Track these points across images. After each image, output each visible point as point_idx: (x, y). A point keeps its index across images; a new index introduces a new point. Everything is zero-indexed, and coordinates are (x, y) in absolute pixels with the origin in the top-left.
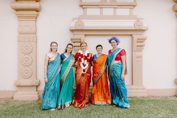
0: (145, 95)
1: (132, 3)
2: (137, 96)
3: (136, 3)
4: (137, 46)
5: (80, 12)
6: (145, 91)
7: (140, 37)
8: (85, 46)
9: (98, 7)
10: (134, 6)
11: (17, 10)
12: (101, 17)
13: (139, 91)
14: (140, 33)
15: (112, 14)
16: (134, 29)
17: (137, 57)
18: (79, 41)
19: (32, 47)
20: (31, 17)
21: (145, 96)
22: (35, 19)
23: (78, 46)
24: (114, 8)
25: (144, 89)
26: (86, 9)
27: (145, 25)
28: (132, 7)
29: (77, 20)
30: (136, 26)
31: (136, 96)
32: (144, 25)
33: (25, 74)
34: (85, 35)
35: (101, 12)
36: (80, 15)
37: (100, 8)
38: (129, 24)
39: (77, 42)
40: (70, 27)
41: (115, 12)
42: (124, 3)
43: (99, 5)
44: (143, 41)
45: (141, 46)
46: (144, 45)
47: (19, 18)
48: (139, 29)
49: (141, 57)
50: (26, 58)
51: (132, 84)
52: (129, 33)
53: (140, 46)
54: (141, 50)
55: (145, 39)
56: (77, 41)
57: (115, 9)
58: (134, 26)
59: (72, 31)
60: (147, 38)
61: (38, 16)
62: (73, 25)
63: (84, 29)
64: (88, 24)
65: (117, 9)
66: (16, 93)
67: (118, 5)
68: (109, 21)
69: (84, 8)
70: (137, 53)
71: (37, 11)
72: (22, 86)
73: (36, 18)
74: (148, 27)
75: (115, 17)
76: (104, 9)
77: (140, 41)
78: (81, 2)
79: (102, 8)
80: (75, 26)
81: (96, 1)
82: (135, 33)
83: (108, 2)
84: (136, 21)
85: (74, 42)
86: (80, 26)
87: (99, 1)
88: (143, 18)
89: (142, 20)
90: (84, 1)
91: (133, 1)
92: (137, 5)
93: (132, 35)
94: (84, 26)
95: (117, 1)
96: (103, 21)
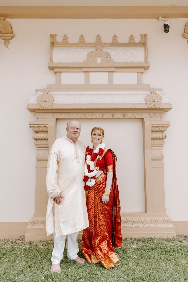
0: (172, 234)
1: (141, 63)
2: (156, 238)
3: (148, 62)
4: (152, 139)
5: (50, 79)
6: (171, 225)
7: (157, 122)
9: (80, 70)
10: (146, 69)
12: (87, 87)
13: (159, 225)
14: (158, 115)
15: (107, 83)
16: (146, 108)
17: (152, 160)
18: (44, 129)
21: (171, 237)
23: (42, 140)
25: (168, 222)
26: (60, 73)
27: (165, 101)
28: (142, 70)
29: (41, 93)
30: (148, 103)
31: (153, 237)
32: (163, 100)
34: (57, 119)
35: (87, 79)
36: (48, 85)
37: (85, 72)
38: (136, 99)
39: (40, 132)
40: (28, 105)
41: (111, 79)
42: (126, 63)
43: (82, 68)
44: (162, 129)
45: (161, 139)
46: (166, 137)
48: (154, 108)
49: (161, 159)
51: (146, 212)
52: (138, 116)
53: (157, 139)
54: (160, 147)
55: (167, 126)
56: (41, 129)
57: (110, 73)
58: (145, 102)
59: (33, 111)
60: (171, 125)
62: (33, 101)
63: (53, 108)
64: (62, 99)
65: (115, 74)
67: (116, 68)
68: (99, 95)
69: (56, 73)
70: (154, 152)
74: (170, 104)
75: (111, 87)
76: (91, 74)
77: (158, 129)
79: (89, 72)
80: (37, 103)
81: (77, 61)
82: (148, 116)
83: (98, 63)
84: (149, 94)
85: (37, 132)
86: (46, 103)
87: (82, 61)
88: (162, 89)
89: (160, 93)
90: (55, 60)
91: (142, 60)
92: (149, 67)
93: (142, 119)
94: (54, 103)
95: (115, 61)
96: (89, 95)
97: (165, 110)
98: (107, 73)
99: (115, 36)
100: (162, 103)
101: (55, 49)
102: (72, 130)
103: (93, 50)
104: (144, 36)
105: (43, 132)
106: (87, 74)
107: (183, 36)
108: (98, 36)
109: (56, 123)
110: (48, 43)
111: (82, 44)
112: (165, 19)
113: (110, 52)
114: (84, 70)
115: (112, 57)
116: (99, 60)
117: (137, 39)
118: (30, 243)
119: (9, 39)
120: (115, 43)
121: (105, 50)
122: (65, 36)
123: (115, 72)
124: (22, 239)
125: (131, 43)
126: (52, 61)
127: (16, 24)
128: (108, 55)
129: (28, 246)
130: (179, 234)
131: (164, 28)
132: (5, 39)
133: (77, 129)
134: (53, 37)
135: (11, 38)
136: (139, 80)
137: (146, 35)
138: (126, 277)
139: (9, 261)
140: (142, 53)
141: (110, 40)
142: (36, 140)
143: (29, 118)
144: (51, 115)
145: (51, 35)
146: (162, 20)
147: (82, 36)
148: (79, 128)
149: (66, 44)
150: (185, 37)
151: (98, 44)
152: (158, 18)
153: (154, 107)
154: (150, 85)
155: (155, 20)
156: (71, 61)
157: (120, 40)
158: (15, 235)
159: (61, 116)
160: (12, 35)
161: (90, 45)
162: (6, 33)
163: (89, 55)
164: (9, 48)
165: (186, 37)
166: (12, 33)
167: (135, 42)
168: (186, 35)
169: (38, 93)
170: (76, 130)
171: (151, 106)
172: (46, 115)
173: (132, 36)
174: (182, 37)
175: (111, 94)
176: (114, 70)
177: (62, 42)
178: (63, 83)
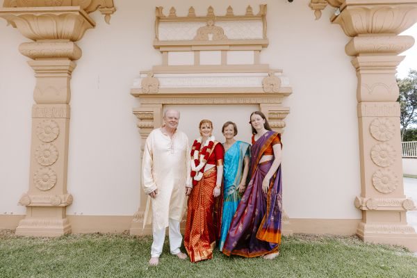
0: (288, 232)
1: (259, 40)
3: (267, 39)
5: (155, 58)
7: (275, 108)
8: (209, 128)
9: (189, 49)
10: (265, 46)
11: (35, 57)
12: (197, 68)
14: (277, 100)
15: (219, 63)
16: (263, 92)
18: (149, 117)
19: (58, 129)
20: (59, 71)
21: (286, 235)
22: (67, 75)
23: (147, 128)
24: (222, 50)
26: (166, 53)
27: (285, 83)
28: (260, 48)
29: (146, 75)
30: (265, 86)
32: (282, 83)
33: (42, 182)
34: (163, 105)
35: (197, 59)
36: (154, 67)
37: (194, 51)
38: (252, 82)
39: (145, 119)
40: (132, 89)
41: (224, 59)
42: (242, 40)
43: (191, 46)
44: (281, 116)
45: (279, 127)
46: (285, 126)
47: (37, 73)
48: (272, 92)
50: (46, 150)
52: (253, 101)
53: (275, 127)
55: (287, 113)
56: (146, 117)
57: (224, 52)
58: (261, 86)
59: (137, 96)
60: (291, 111)
61: (74, 68)
62: (137, 85)
63: (158, 93)
64: (169, 83)
65: (228, 53)
66: (22, 221)
67: (230, 45)
68: (210, 77)
69: (162, 52)
71: (72, 59)
72: (35, 207)
73: (70, 73)
74: (290, 88)
75: (224, 68)
76: (201, 53)
77: (276, 116)
78: (156, 40)
79: (199, 51)
80: (141, 87)
81: (186, 38)
82: (266, 100)
83: (209, 40)
84: (267, 76)
85: (141, 119)
86: (150, 87)
87: (192, 38)
88: (282, 70)
89: (280, 74)
90: (162, 38)
91: (261, 36)
92: (268, 44)
93: (259, 104)
94: (160, 87)
95: (229, 37)
96: (198, 77)
97: (286, 95)
98: (220, 52)
99: (230, 8)
100: (281, 86)
101: (161, 25)
102: (170, 120)
103: (204, 25)
104: (264, 7)
105: (148, 119)
106: (197, 53)
107: (310, 5)
108: (211, 8)
109: (162, 110)
110: (153, 17)
111: (191, 18)
113: (222, 27)
114: (194, 48)
115: (225, 33)
116: (210, 37)
117: (256, 11)
118: (135, 237)
119: (109, 14)
120: (230, 17)
121: (217, 24)
122: (173, 8)
123: (229, 50)
124: (126, 234)
125: (249, 16)
126: (158, 40)
128: (221, 31)
129: (133, 241)
130: (298, 232)
132: (106, 14)
133: (175, 118)
134: (159, 12)
135: (111, 12)
136: (257, 59)
137: (266, 5)
140: (261, 28)
141: (224, 13)
142: (141, 128)
143: (134, 103)
144: (156, 101)
145: (157, 8)
147: (192, 8)
148: (177, 117)
149: (173, 18)
151: (210, 18)
154: (268, 65)
156: (178, 38)
157: (236, 12)
158: (120, 229)
159: (168, 102)
160: (113, 9)
161: (200, 19)
162: (107, 8)
163: (200, 31)
164: (109, 24)
165: (313, 8)
166: (113, 6)
167: (252, 15)
168: (312, 4)
169: (143, 76)
170: (174, 120)
171: (269, 90)
172: (151, 101)
173: (249, 8)
174: (308, 7)
175: (224, 77)
176: (227, 48)
177: (169, 16)
178: (170, 64)
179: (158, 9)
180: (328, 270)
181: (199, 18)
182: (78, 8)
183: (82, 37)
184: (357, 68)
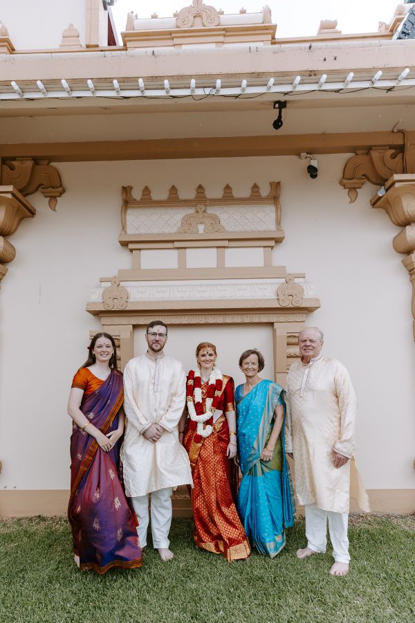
1: (271, 231)
3: (282, 230)
4: (288, 357)
5: (123, 260)
7: (294, 328)
8: (211, 355)
9: (170, 245)
10: (278, 241)
12: (183, 274)
14: (298, 317)
15: (215, 265)
16: (279, 306)
24: (217, 247)
26: (138, 251)
27: (309, 294)
28: (272, 243)
29: (109, 284)
30: (281, 297)
32: (305, 293)
34: (134, 326)
35: (182, 261)
36: (119, 271)
37: (178, 248)
38: (262, 292)
40: (88, 304)
41: (221, 259)
42: (246, 232)
43: (173, 241)
48: (291, 306)
52: (265, 319)
53: (297, 357)
57: (220, 250)
58: (275, 297)
59: (97, 314)
62: (96, 298)
63: (127, 309)
64: (142, 294)
65: (227, 251)
67: (229, 240)
68: (201, 285)
69: (131, 250)
74: (318, 300)
75: (221, 273)
76: (188, 250)
78: (123, 232)
79: (185, 248)
80: (101, 301)
81: (167, 230)
82: (282, 318)
83: (199, 232)
84: (283, 283)
86: (115, 300)
87: (174, 230)
88: (305, 274)
89: (301, 280)
90: (131, 230)
91: (273, 227)
92: (283, 238)
93: (272, 324)
94: (129, 300)
95: (228, 228)
96: (184, 286)
97: (309, 310)
98: (215, 250)
99: (228, 188)
100: (304, 297)
101: (129, 211)
103: (191, 211)
104: (276, 186)
106: (182, 251)
107: (341, 183)
108: (200, 187)
109: (132, 334)
110: (118, 200)
111: (173, 200)
112: (311, 156)
113: (218, 215)
114: (177, 244)
115: (223, 223)
116: (201, 228)
117: (265, 191)
119: (55, 197)
120: (228, 198)
121: (211, 211)
122: (146, 188)
123: (227, 247)
125: (255, 197)
126: (126, 232)
127: (67, 170)
128: (216, 219)
131: (309, 172)
132: (51, 197)
134: (126, 191)
135: (58, 194)
136: (268, 259)
137: (279, 183)
138: (238, 577)
139: (63, 550)
140: (273, 215)
141: (219, 194)
143: (91, 325)
144: (124, 320)
145: (124, 188)
146: (306, 158)
147: (173, 188)
149: (147, 201)
150: (344, 186)
151: (201, 200)
152: (299, 155)
153: (291, 304)
154: (284, 267)
155: (294, 158)
156: (155, 231)
157: (238, 194)
159: (141, 321)
160: (60, 189)
161: (186, 203)
162: (52, 187)
163: (186, 220)
164: (55, 210)
165: (346, 186)
166: (61, 186)
167: (260, 196)
168: (345, 181)
169: (104, 284)
171: (286, 304)
172: (117, 320)
173: (255, 186)
174: (339, 185)
175: (221, 285)
176: (226, 243)
177: (141, 199)
178: (143, 267)
179: (126, 190)
180: (386, 573)
181: (185, 201)
182: (10, 188)
183: (16, 230)
184: (410, 271)
